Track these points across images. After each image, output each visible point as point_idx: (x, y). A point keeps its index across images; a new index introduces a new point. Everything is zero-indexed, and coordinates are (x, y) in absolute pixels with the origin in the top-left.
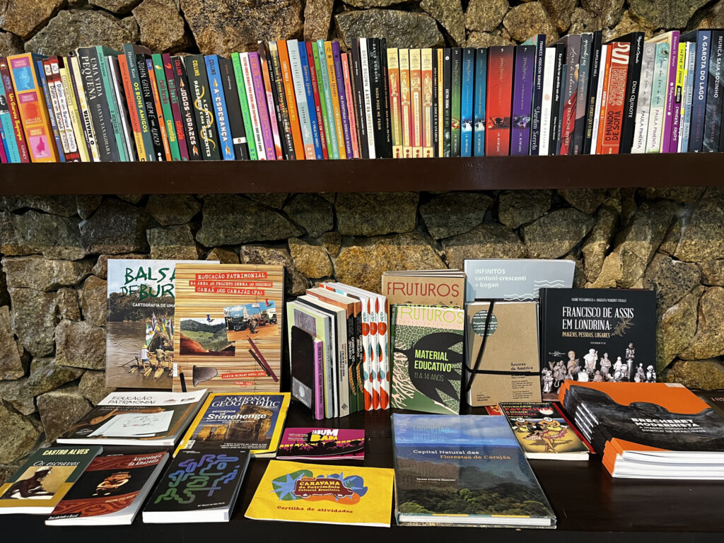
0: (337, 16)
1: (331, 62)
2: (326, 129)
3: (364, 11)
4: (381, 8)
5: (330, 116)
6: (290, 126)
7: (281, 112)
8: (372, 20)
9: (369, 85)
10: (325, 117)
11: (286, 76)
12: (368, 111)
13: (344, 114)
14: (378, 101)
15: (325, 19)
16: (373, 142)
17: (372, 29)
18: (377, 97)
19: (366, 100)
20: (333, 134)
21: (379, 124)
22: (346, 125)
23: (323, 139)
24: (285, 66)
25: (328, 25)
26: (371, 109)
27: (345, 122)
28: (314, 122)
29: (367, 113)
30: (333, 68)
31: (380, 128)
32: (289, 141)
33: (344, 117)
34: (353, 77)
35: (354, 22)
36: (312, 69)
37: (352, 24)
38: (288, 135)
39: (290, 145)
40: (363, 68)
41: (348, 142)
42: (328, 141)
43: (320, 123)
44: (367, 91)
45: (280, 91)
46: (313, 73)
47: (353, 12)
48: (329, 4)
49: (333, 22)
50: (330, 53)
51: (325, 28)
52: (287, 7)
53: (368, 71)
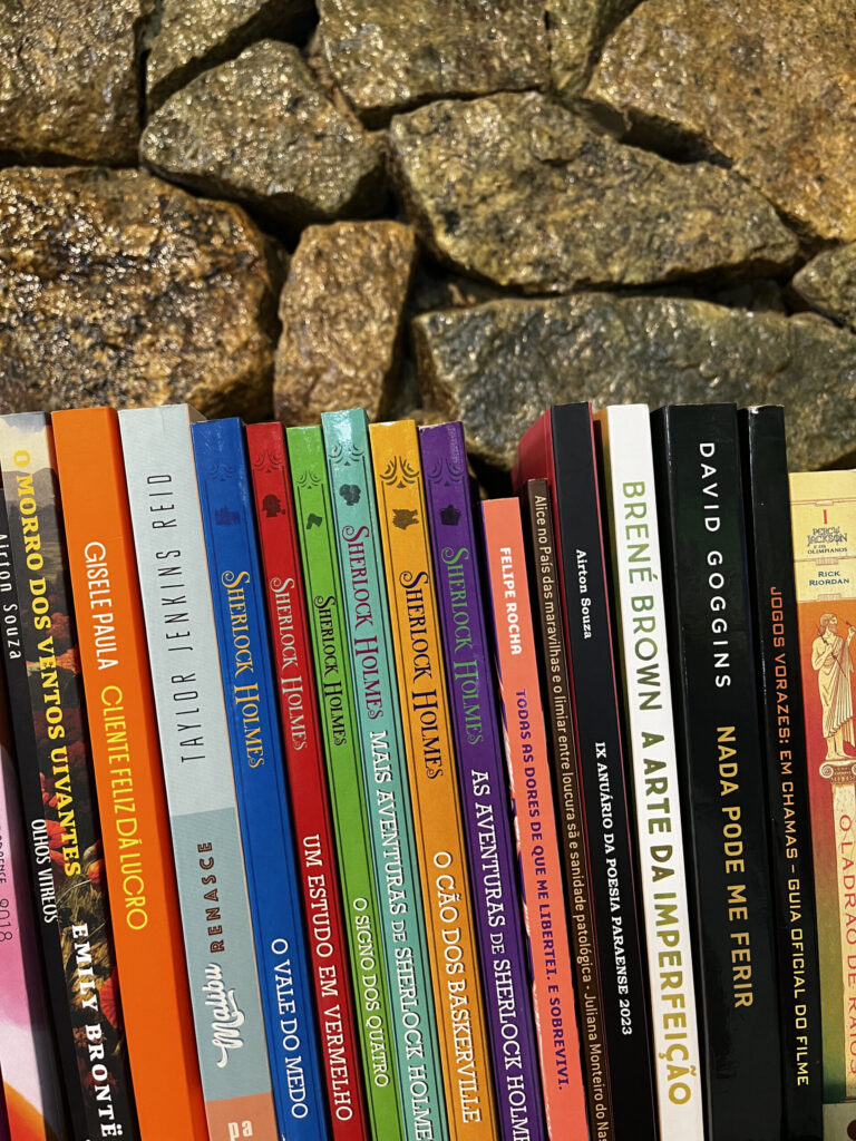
0: (425, 319)
1: (410, 550)
2: (367, 986)
3: (547, 303)
4: (619, 289)
5: (396, 899)
6: (107, 969)
7: (57, 867)
8: (583, 336)
9: (665, 699)
10: (357, 905)
11: (103, 636)
12: (661, 874)
13: (495, 891)
14: (734, 812)
15: (373, 328)
16: (694, 1082)
17: (581, 375)
18: (729, 788)
19: (643, 799)
20: (411, 1029)
21: (743, 972)
22: (502, 970)
23: (337, 1057)
24: (95, 573)
25: (385, 354)
26: (677, 862)
27: (498, 946)
28: (280, 945)
29: (650, 888)
30: (426, 589)
31: (745, 1000)
32: (100, 1073)
33: (495, 914)
34: (555, 649)
35: (502, 342)
36: (281, 592)
37: (493, 353)
38: (94, 1032)
39: (103, 1094)
40: (627, 591)
41: (516, 1085)
42: (377, 1069)
43: (324, 945)
44: (652, 739)
45: (55, 733)
46: (285, 621)
47: (496, 304)
48: (389, 270)
49: (407, 345)
50: (410, 497)
51: (372, 364)
52: (205, 278)
53: (659, 611)
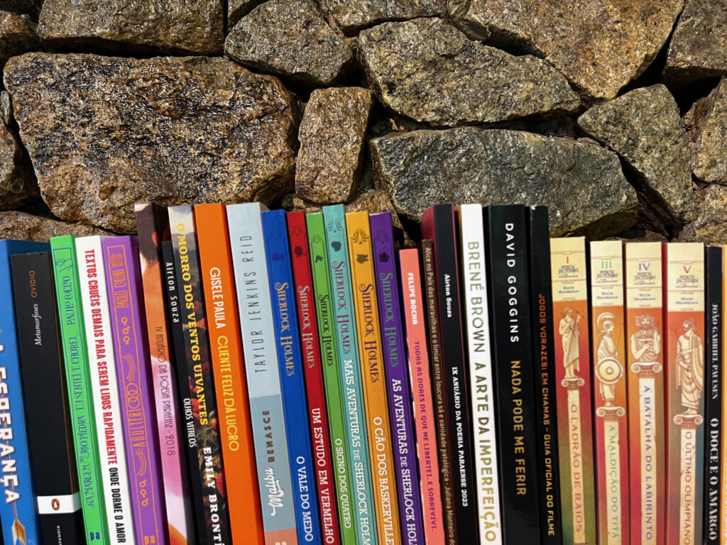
1: (364, 274)
2: (342, 481)
3: (442, 132)
4: (481, 125)
5: (356, 440)
6: (220, 469)
7: (196, 421)
8: (461, 151)
9: (487, 347)
10: (337, 442)
11: (219, 313)
12: (483, 431)
13: (402, 437)
14: (519, 402)
15: (349, 146)
16: (497, 530)
17: (460, 171)
18: (516, 390)
19: (475, 395)
20: (362, 500)
21: (521, 478)
22: (406, 474)
23: (327, 513)
24: (215, 282)
25: (355, 160)
26: (491, 425)
27: (404, 463)
28: (301, 460)
29: (478, 437)
30: (372, 292)
31: (522, 491)
32: (215, 518)
33: (403, 448)
34: (434, 322)
35: (416, 155)
36: (303, 292)
37: (412, 160)
38: (213, 498)
39: (217, 528)
40: (469, 294)
41: (411, 528)
42: (346, 520)
43: (321, 460)
44: (480, 366)
45: (196, 358)
46: (305, 307)
47: (415, 133)
48: (358, 114)
49: (366, 155)
50: (365, 248)
51: (348, 166)
52: (259, 117)
53: (484, 305)
